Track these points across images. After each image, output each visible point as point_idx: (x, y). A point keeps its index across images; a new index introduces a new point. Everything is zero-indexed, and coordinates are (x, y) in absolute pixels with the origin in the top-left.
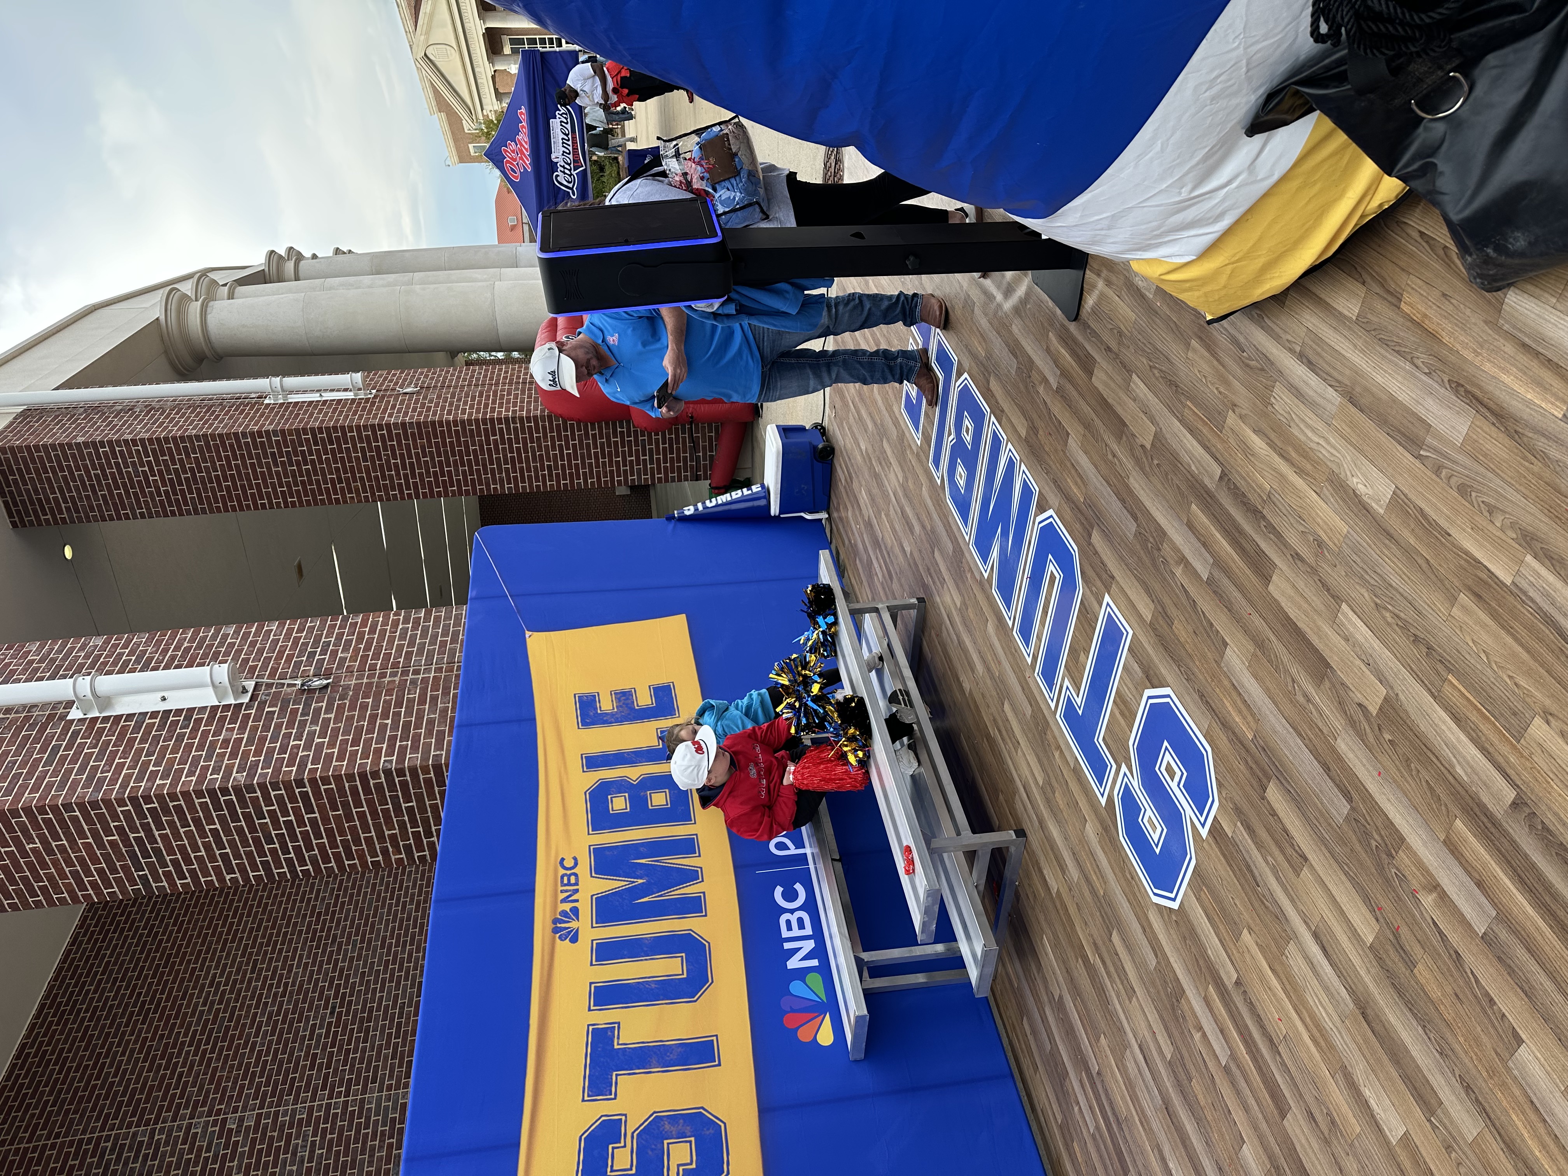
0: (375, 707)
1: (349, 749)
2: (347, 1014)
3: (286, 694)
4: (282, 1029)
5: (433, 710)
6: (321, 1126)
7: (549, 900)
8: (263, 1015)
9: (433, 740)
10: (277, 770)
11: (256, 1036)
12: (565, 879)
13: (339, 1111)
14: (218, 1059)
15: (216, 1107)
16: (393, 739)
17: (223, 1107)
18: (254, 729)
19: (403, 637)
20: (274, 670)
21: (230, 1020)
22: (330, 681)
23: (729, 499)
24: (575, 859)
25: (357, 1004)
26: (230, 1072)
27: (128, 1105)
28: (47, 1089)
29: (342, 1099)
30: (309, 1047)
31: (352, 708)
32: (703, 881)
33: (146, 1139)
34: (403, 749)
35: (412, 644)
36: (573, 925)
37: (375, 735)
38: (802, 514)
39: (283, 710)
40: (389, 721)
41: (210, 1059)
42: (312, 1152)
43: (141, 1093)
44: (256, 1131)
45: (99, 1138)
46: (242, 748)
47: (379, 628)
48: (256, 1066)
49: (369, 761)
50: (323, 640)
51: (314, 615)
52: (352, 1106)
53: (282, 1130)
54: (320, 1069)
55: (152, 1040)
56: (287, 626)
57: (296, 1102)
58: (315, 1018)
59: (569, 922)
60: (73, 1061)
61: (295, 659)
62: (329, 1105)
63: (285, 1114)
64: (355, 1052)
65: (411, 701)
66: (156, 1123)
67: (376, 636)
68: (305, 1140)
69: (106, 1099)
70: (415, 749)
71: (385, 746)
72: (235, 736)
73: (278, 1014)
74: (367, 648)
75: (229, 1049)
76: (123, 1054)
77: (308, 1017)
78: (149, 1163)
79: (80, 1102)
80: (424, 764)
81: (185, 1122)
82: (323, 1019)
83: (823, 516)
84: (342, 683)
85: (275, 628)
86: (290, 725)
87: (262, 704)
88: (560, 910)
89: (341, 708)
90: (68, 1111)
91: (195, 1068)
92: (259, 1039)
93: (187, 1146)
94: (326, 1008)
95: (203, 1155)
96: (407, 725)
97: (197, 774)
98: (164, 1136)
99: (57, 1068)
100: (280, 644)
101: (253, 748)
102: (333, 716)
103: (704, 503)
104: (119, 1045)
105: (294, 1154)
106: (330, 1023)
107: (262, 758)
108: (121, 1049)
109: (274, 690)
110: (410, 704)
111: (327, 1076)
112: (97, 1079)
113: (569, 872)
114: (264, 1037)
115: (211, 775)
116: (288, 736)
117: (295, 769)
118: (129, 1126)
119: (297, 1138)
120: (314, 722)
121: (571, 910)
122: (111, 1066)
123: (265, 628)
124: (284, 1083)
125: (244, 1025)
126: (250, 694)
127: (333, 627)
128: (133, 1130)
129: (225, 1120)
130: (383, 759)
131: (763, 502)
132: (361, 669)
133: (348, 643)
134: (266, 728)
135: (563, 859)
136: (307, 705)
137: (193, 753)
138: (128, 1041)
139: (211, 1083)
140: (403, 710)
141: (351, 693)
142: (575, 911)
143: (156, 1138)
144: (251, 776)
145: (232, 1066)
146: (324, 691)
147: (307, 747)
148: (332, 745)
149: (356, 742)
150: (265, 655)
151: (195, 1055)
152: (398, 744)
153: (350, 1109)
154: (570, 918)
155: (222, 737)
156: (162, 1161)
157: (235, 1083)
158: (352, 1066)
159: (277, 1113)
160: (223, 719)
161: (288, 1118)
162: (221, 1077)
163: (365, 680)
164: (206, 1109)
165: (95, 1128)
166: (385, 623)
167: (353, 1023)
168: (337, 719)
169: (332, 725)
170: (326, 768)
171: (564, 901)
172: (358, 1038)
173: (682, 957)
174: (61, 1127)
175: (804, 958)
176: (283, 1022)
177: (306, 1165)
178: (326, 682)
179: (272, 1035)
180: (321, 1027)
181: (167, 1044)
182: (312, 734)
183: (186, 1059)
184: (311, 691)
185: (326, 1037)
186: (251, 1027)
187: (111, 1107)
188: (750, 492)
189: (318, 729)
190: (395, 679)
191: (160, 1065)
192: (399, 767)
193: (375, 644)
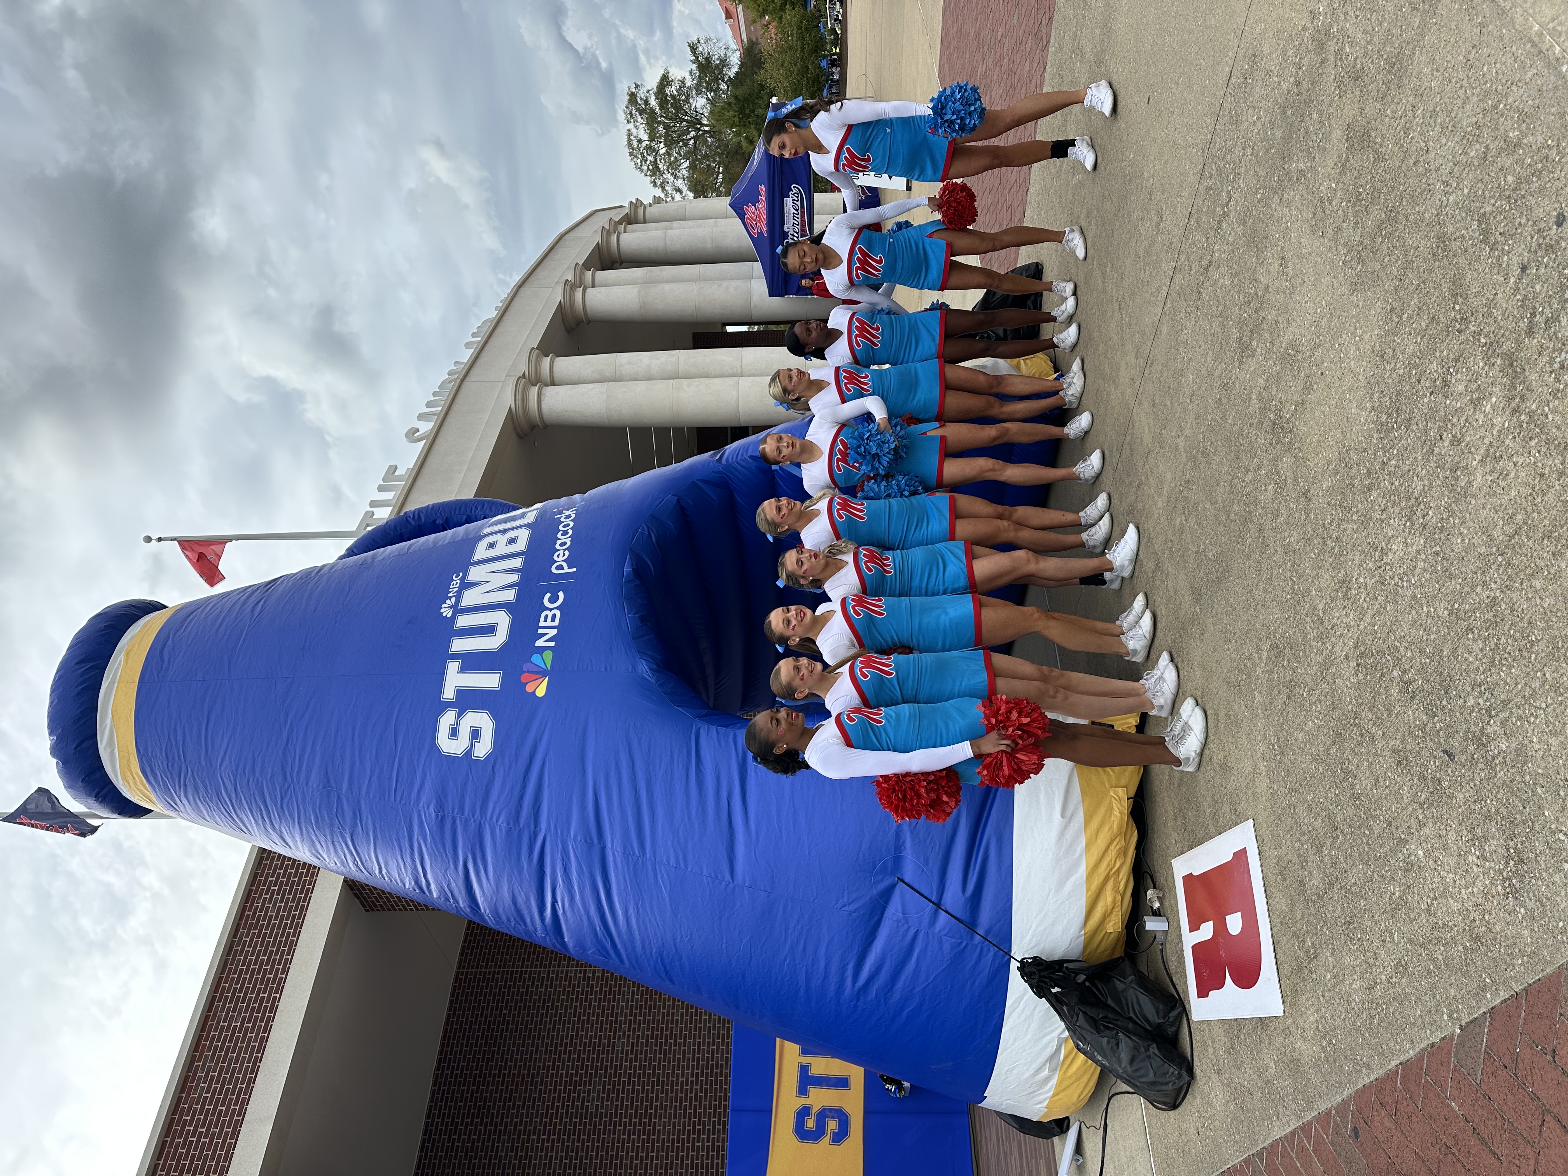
177: (630, 1003)
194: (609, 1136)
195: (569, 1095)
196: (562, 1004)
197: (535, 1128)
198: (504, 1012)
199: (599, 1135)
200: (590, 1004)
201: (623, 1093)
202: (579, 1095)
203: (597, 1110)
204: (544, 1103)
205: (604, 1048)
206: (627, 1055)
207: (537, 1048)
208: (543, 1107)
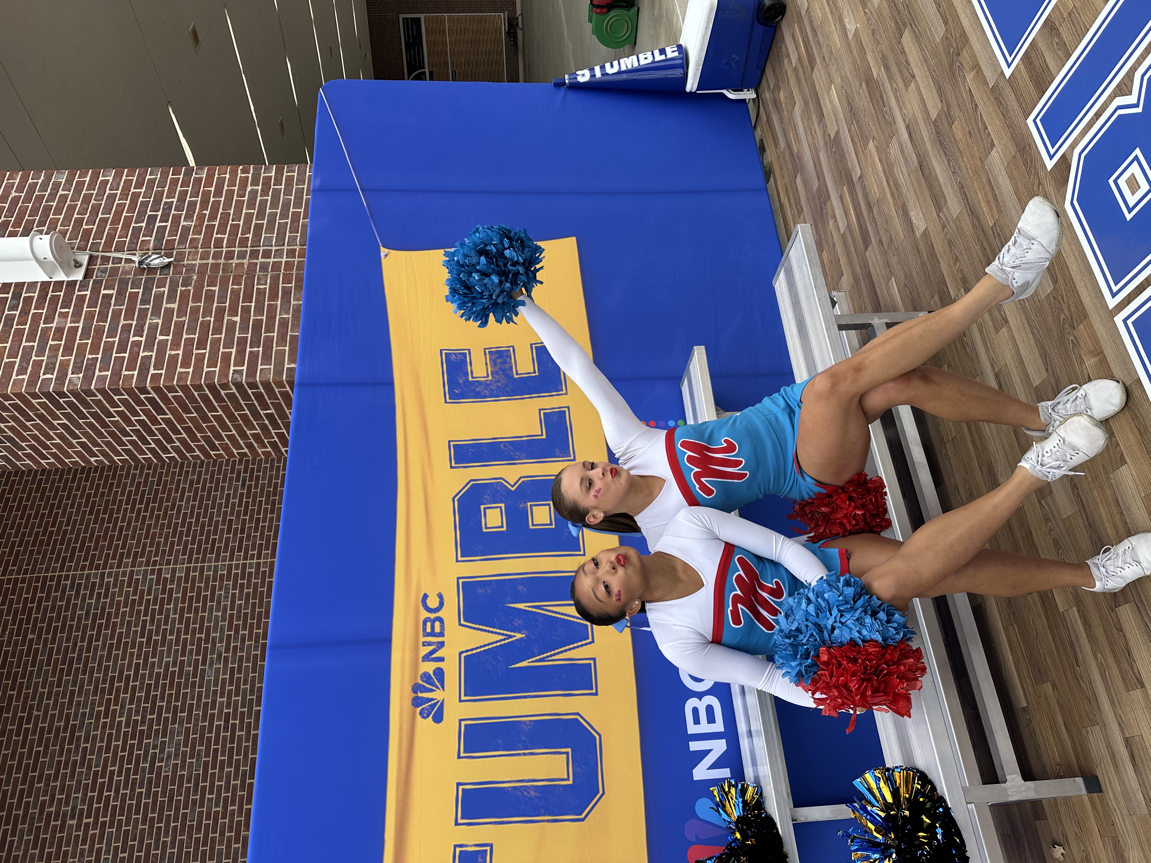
0: (222, 299)
1: (195, 352)
2: (256, 487)
3: (126, 272)
4: (202, 496)
5: (285, 309)
6: (239, 581)
7: (408, 655)
8: (185, 482)
9: (287, 348)
10: (116, 374)
11: (181, 500)
12: (429, 624)
13: (253, 570)
14: (151, 518)
15: (153, 559)
16: (242, 342)
17: (158, 559)
18: (90, 316)
19: (251, 204)
20: (111, 237)
21: (158, 484)
22: (172, 259)
23: (636, 64)
24: (440, 596)
25: (264, 479)
26: (162, 529)
27: (81, 551)
28: (13, 531)
29: (255, 561)
30: (225, 513)
31: (197, 298)
32: (593, 642)
33: (98, 581)
34: (254, 356)
35: (261, 215)
36: (437, 695)
37: (223, 336)
38: (725, 92)
39: (121, 293)
40: (237, 319)
41: (144, 517)
42: (233, 602)
43: (90, 541)
44: (186, 581)
45: (60, 577)
46: (77, 341)
47: (226, 188)
48: (183, 526)
49: (217, 369)
50: (164, 200)
51: (155, 165)
52: (263, 567)
53: (207, 583)
54: (235, 534)
55: (96, 496)
56: (124, 178)
57: (217, 560)
58: (229, 489)
59: (432, 691)
60: (31, 509)
61: (133, 225)
62: (244, 565)
63: (209, 568)
64: (264, 521)
65: (261, 293)
66: (105, 568)
67: (223, 199)
68: (227, 592)
69: (62, 544)
70: (267, 359)
71: (234, 351)
72: (69, 325)
73: (198, 482)
74: (213, 217)
75: (159, 509)
76: (72, 507)
77: (223, 488)
78: (102, 600)
79: (41, 544)
80: (277, 379)
81: (128, 569)
82: (236, 490)
83: (749, 95)
84: (185, 262)
85: (111, 179)
86: (129, 315)
87: (98, 284)
88: (421, 671)
89: (185, 295)
90: (32, 551)
91: (133, 524)
92: (184, 503)
93: (131, 589)
94: (238, 480)
95: (145, 597)
96: (258, 324)
97: (29, 371)
98: (112, 580)
99: (19, 514)
100: (117, 202)
101: (90, 341)
102: (175, 306)
103: (603, 67)
104: (68, 499)
105: (219, 603)
106: (242, 494)
107: (100, 356)
108: (70, 502)
109: (110, 265)
110: (260, 298)
111: (241, 540)
112: (53, 526)
113: (432, 616)
114: (188, 502)
115: (44, 374)
116: (127, 328)
117: (136, 373)
118: (83, 568)
119: (220, 589)
120: (156, 313)
121: (435, 672)
122: (63, 516)
123: (101, 178)
124: (207, 543)
125: (170, 490)
126: (83, 270)
127: (174, 182)
128: (86, 572)
129: (160, 571)
130: (232, 368)
131: (678, 73)
132: (206, 244)
133: (192, 204)
134: (103, 317)
135: (425, 596)
136: (148, 290)
137: (24, 344)
138: (75, 496)
139: (147, 538)
140: (253, 304)
141: (195, 277)
142: (440, 673)
143: (106, 580)
144: (88, 378)
145: (163, 525)
146: (166, 271)
147: (149, 346)
148: (175, 345)
149: (202, 344)
150: (100, 216)
151: (132, 512)
152: (248, 349)
153: (262, 569)
154: (433, 684)
155: (54, 325)
156: (112, 600)
157: (166, 539)
158: (262, 533)
159: (202, 568)
160: (55, 300)
161: (212, 573)
162: (154, 534)
163: (211, 261)
164: (144, 559)
165: (55, 568)
166: (232, 183)
167: (261, 496)
168: (181, 312)
169: (175, 318)
170: (170, 375)
171: (427, 658)
172: (266, 509)
173: (567, 753)
174: (28, 564)
175: (713, 767)
176: (203, 490)
177: (228, 612)
178: (167, 260)
179: (195, 500)
180: (235, 497)
181: (108, 501)
182: (153, 328)
183: (124, 515)
184: (152, 270)
185: (240, 505)
186: (176, 492)
187: (66, 551)
188: (663, 57)
189: (160, 322)
190: (244, 261)
191: (104, 519)
192: (249, 381)
193: (221, 210)
194: (193, 811)
195: (131, 753)
196: (123, 620)
197: (74, 808)
198: (30, 636)
199: (177, 809)
200: (167, 617)
201: (217, 743)
202: (146, 752)
203: (174, 772)
204: (89, 768)
205: (187, 680)
206: (223, 687)
207: (81, 687)
208: (88, 775)
